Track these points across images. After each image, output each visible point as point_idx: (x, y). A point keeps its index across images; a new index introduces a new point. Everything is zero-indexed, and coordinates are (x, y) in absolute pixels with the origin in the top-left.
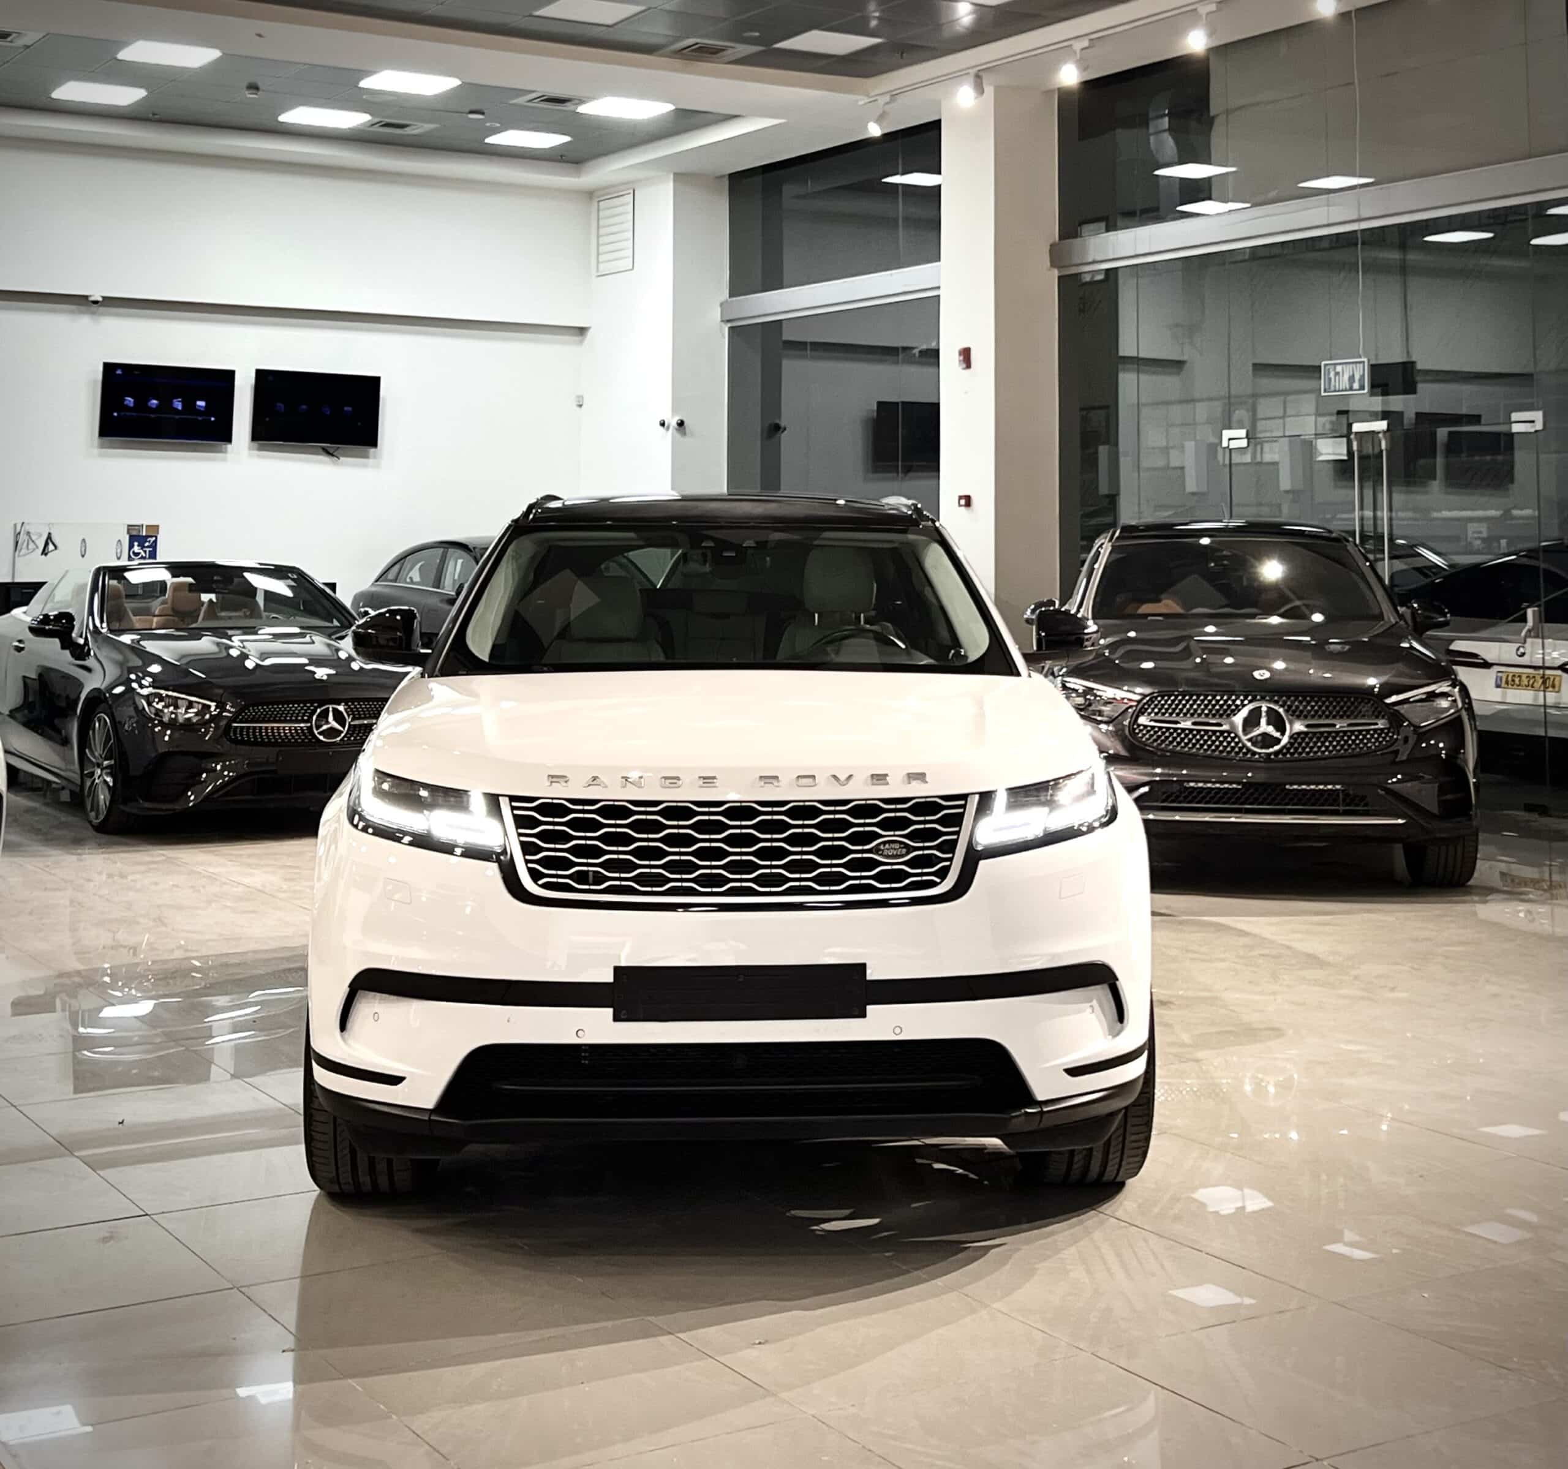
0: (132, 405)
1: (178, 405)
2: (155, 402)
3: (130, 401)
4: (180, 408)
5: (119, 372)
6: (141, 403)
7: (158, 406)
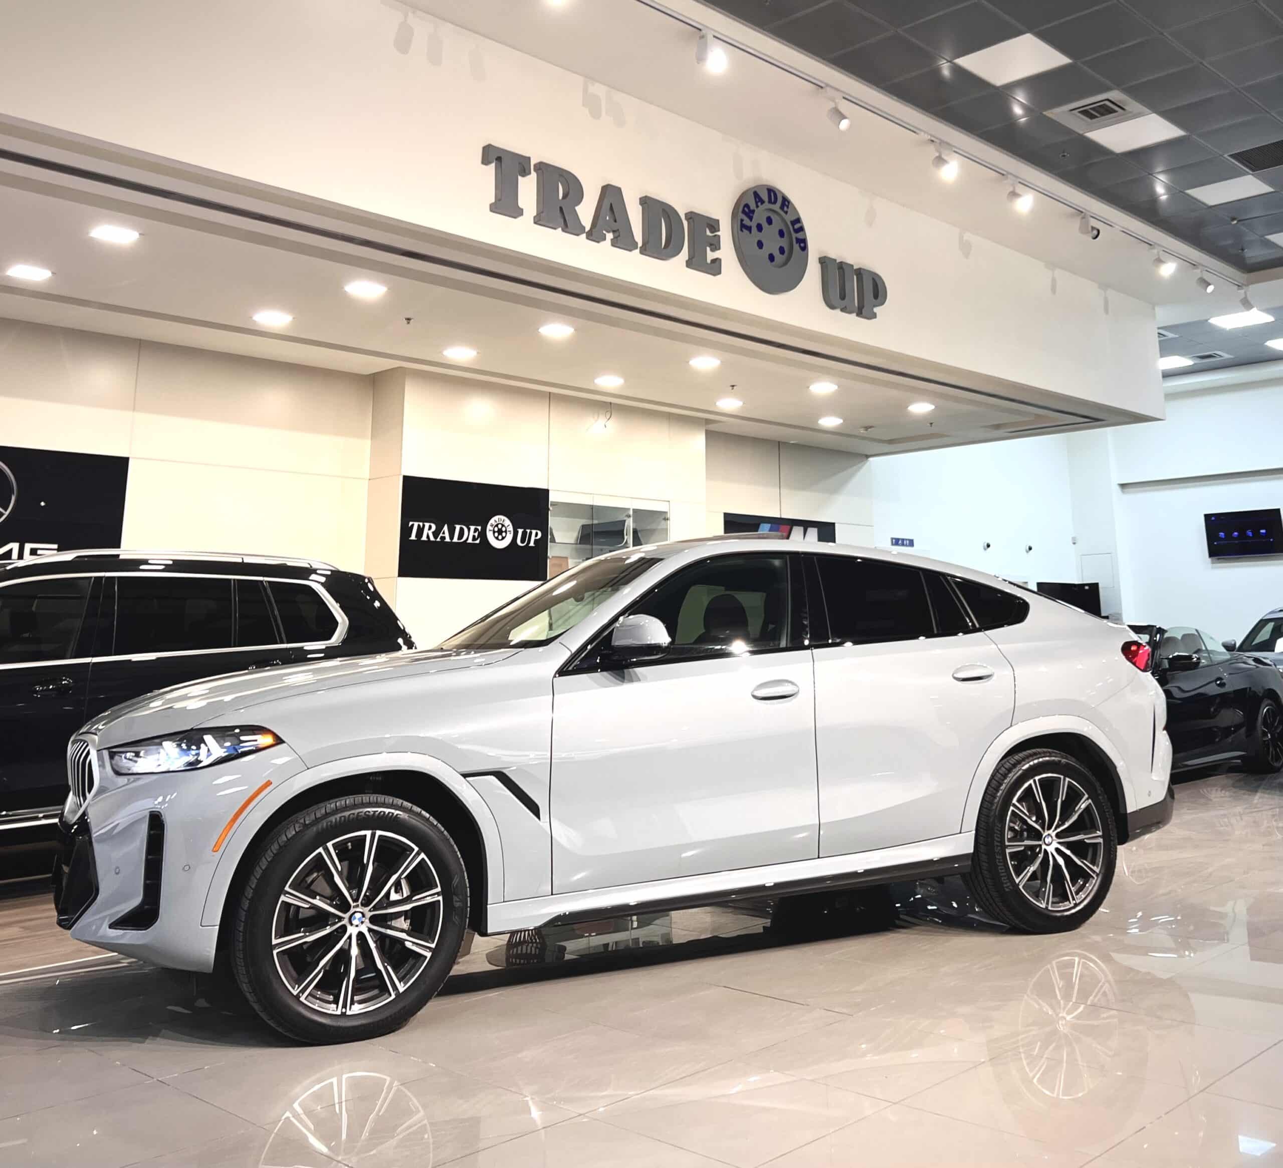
0: (1223, 537)
1: (1249, 533)
2: (1236, 533)
3: (1222, 534)
4: (1251, 535)
5: (1213, 518)
6: (1229, 536)
7: (1238, 536)
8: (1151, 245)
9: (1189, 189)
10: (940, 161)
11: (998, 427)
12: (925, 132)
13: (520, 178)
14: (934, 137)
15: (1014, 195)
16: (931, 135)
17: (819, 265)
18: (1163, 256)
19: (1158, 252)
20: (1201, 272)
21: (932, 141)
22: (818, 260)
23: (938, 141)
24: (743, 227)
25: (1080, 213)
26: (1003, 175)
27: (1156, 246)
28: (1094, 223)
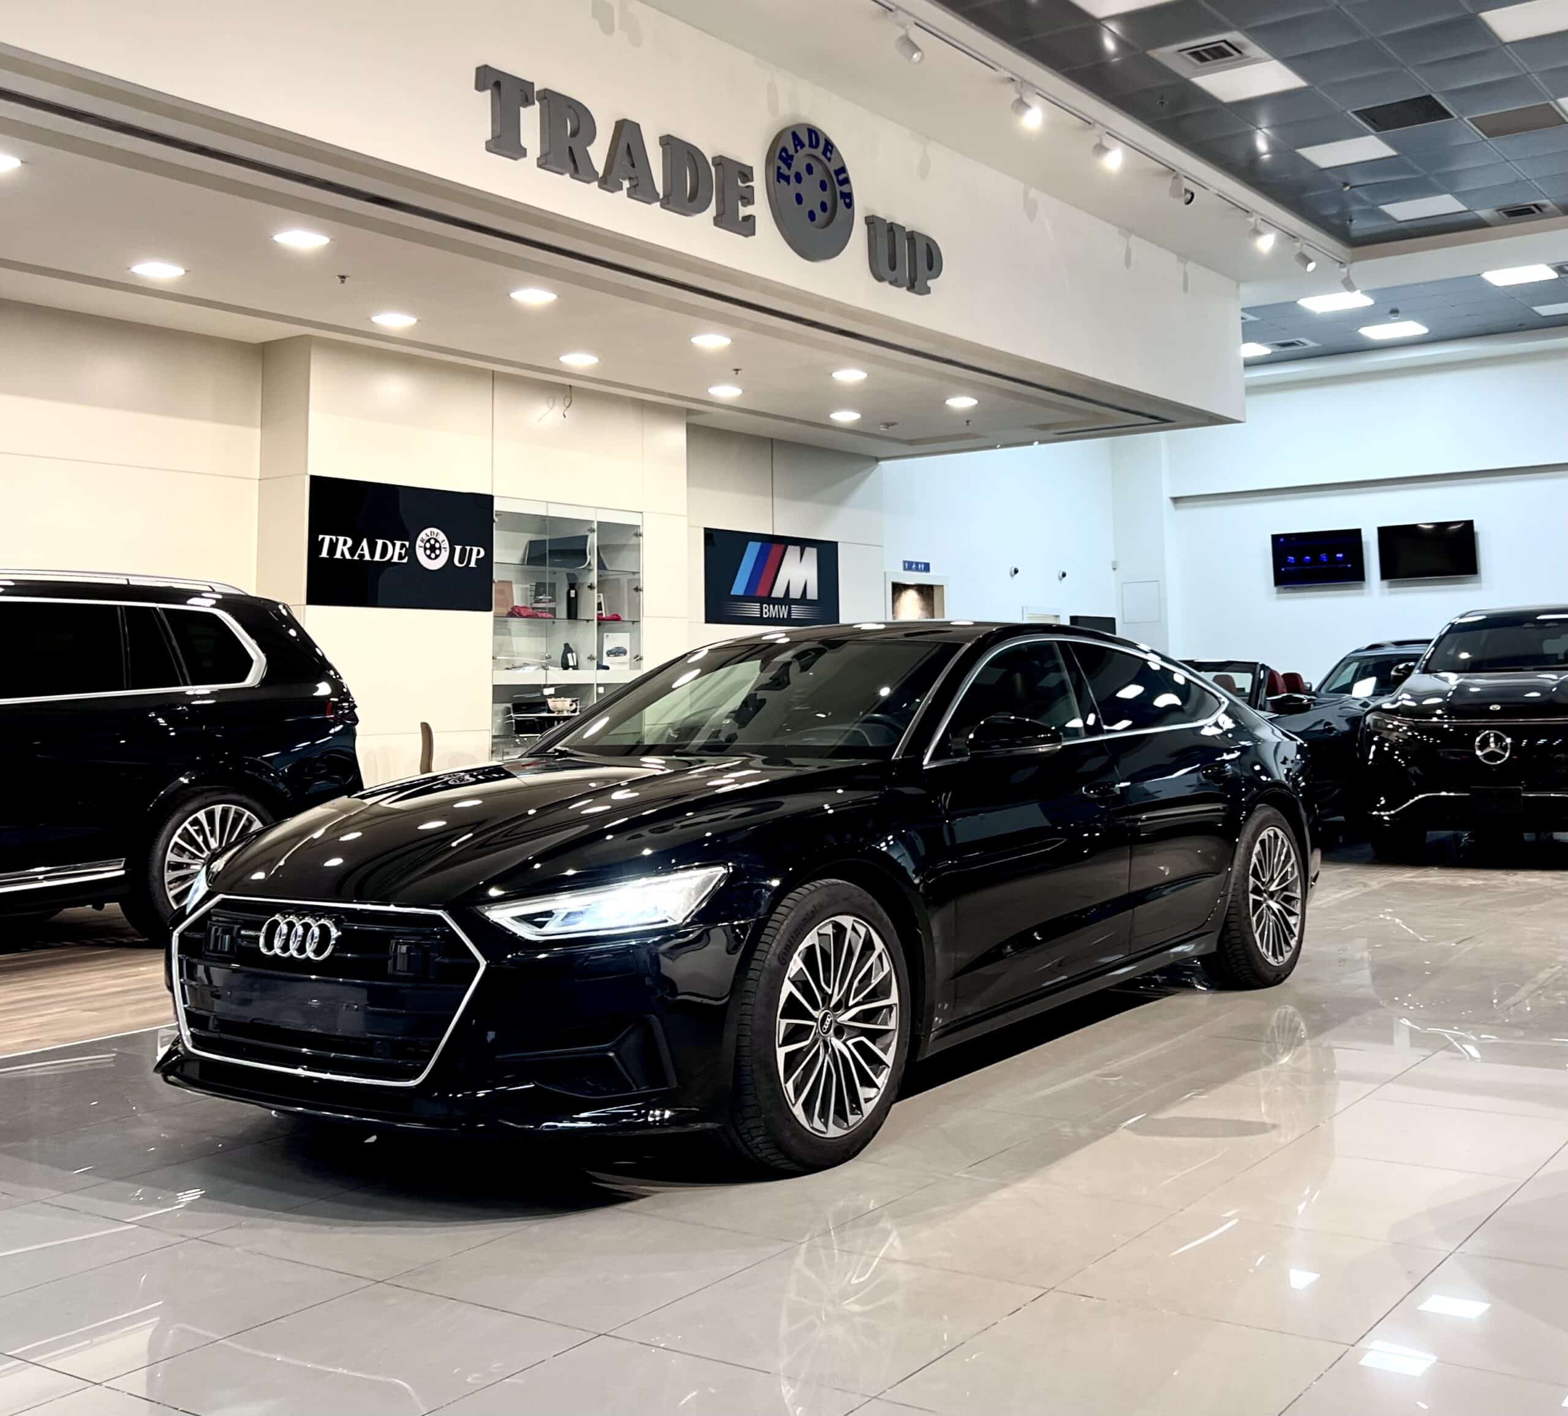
0: (1293, 561)
1: (1324, 558)
2: (1308, 557)
3: (1291, 559)
4: (1325, 560)
5: (1282, 541)
6: (1299, 560)
7: (1311, 560)
8: (1247, 212)
9: (1299, 148)
10: (1021, 105)
11: (1044, 427)
12: (1005, 69)
13: (522, 109)
14: (1016, 75)
15: (1101, 149)
16: (1012, 73)
17: (865, 227)
18: (1262, 226)
19: (1256, 221)
20: (1302, 245)
21: (1013, 80)
22: (864, 220)
23: (1019, 80)
24: (781, 176)
25: (1172, 170)
26: (1089, 123)
27: (1254, 214)
28: (1188, 184)
